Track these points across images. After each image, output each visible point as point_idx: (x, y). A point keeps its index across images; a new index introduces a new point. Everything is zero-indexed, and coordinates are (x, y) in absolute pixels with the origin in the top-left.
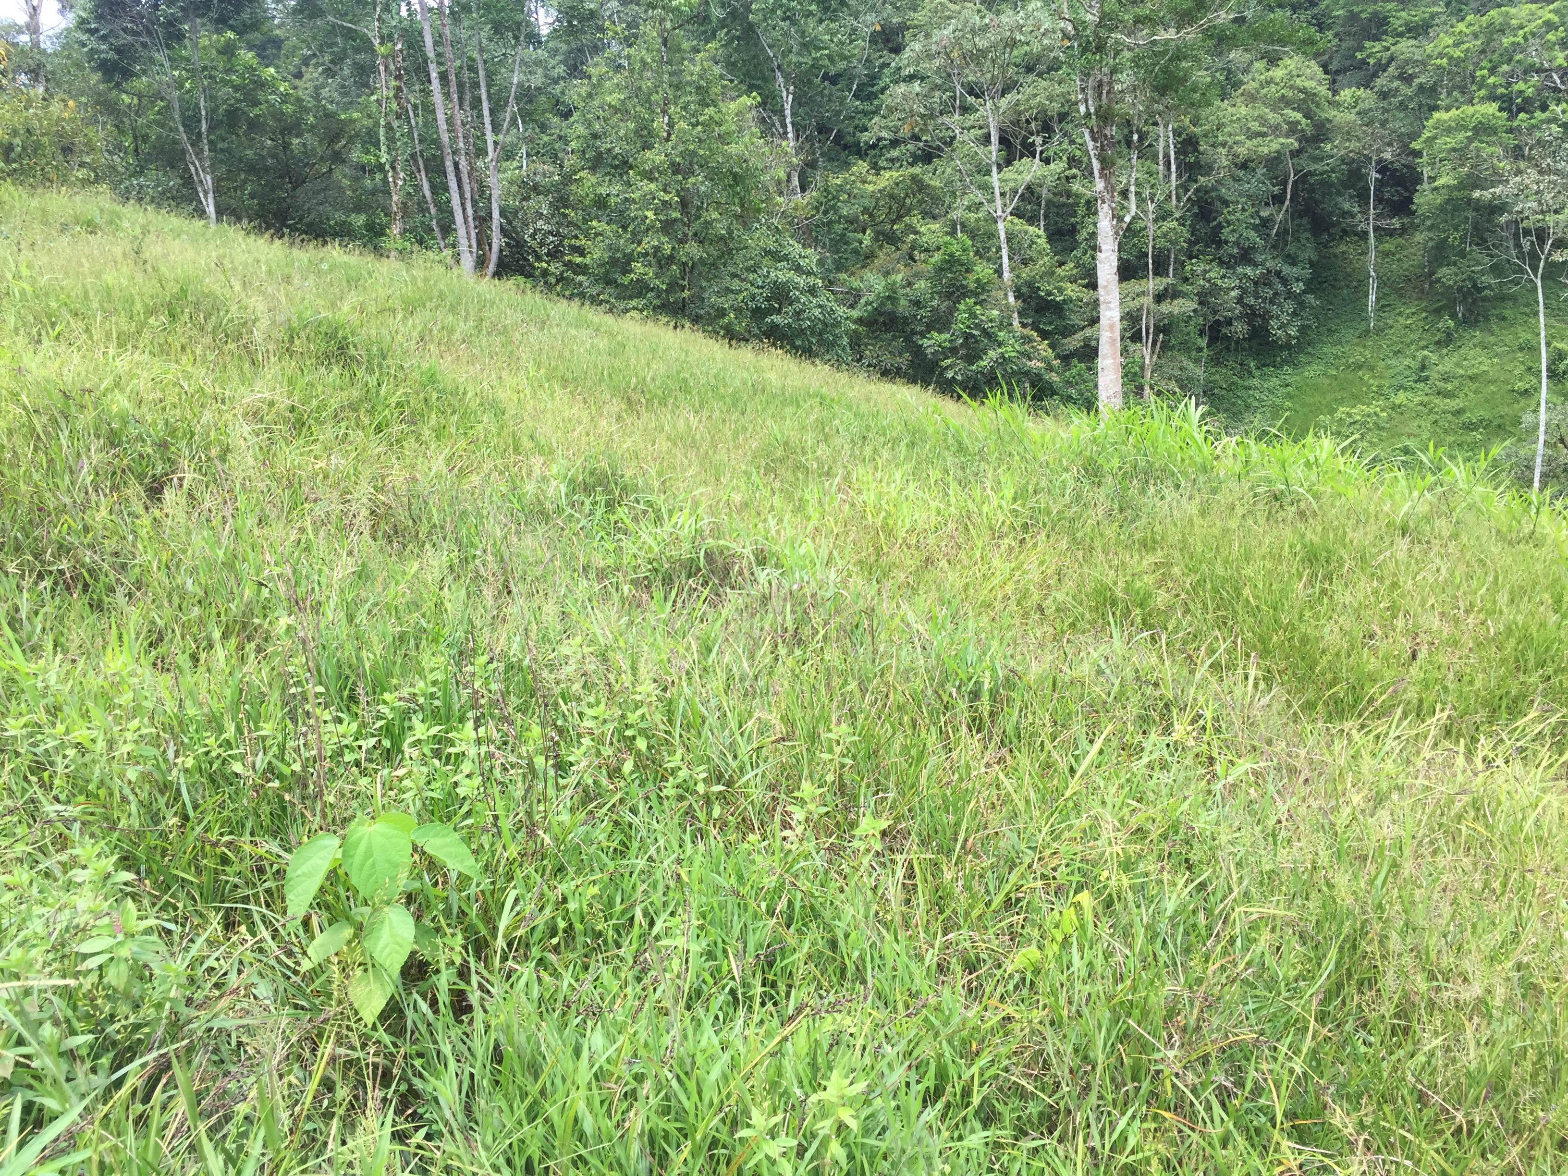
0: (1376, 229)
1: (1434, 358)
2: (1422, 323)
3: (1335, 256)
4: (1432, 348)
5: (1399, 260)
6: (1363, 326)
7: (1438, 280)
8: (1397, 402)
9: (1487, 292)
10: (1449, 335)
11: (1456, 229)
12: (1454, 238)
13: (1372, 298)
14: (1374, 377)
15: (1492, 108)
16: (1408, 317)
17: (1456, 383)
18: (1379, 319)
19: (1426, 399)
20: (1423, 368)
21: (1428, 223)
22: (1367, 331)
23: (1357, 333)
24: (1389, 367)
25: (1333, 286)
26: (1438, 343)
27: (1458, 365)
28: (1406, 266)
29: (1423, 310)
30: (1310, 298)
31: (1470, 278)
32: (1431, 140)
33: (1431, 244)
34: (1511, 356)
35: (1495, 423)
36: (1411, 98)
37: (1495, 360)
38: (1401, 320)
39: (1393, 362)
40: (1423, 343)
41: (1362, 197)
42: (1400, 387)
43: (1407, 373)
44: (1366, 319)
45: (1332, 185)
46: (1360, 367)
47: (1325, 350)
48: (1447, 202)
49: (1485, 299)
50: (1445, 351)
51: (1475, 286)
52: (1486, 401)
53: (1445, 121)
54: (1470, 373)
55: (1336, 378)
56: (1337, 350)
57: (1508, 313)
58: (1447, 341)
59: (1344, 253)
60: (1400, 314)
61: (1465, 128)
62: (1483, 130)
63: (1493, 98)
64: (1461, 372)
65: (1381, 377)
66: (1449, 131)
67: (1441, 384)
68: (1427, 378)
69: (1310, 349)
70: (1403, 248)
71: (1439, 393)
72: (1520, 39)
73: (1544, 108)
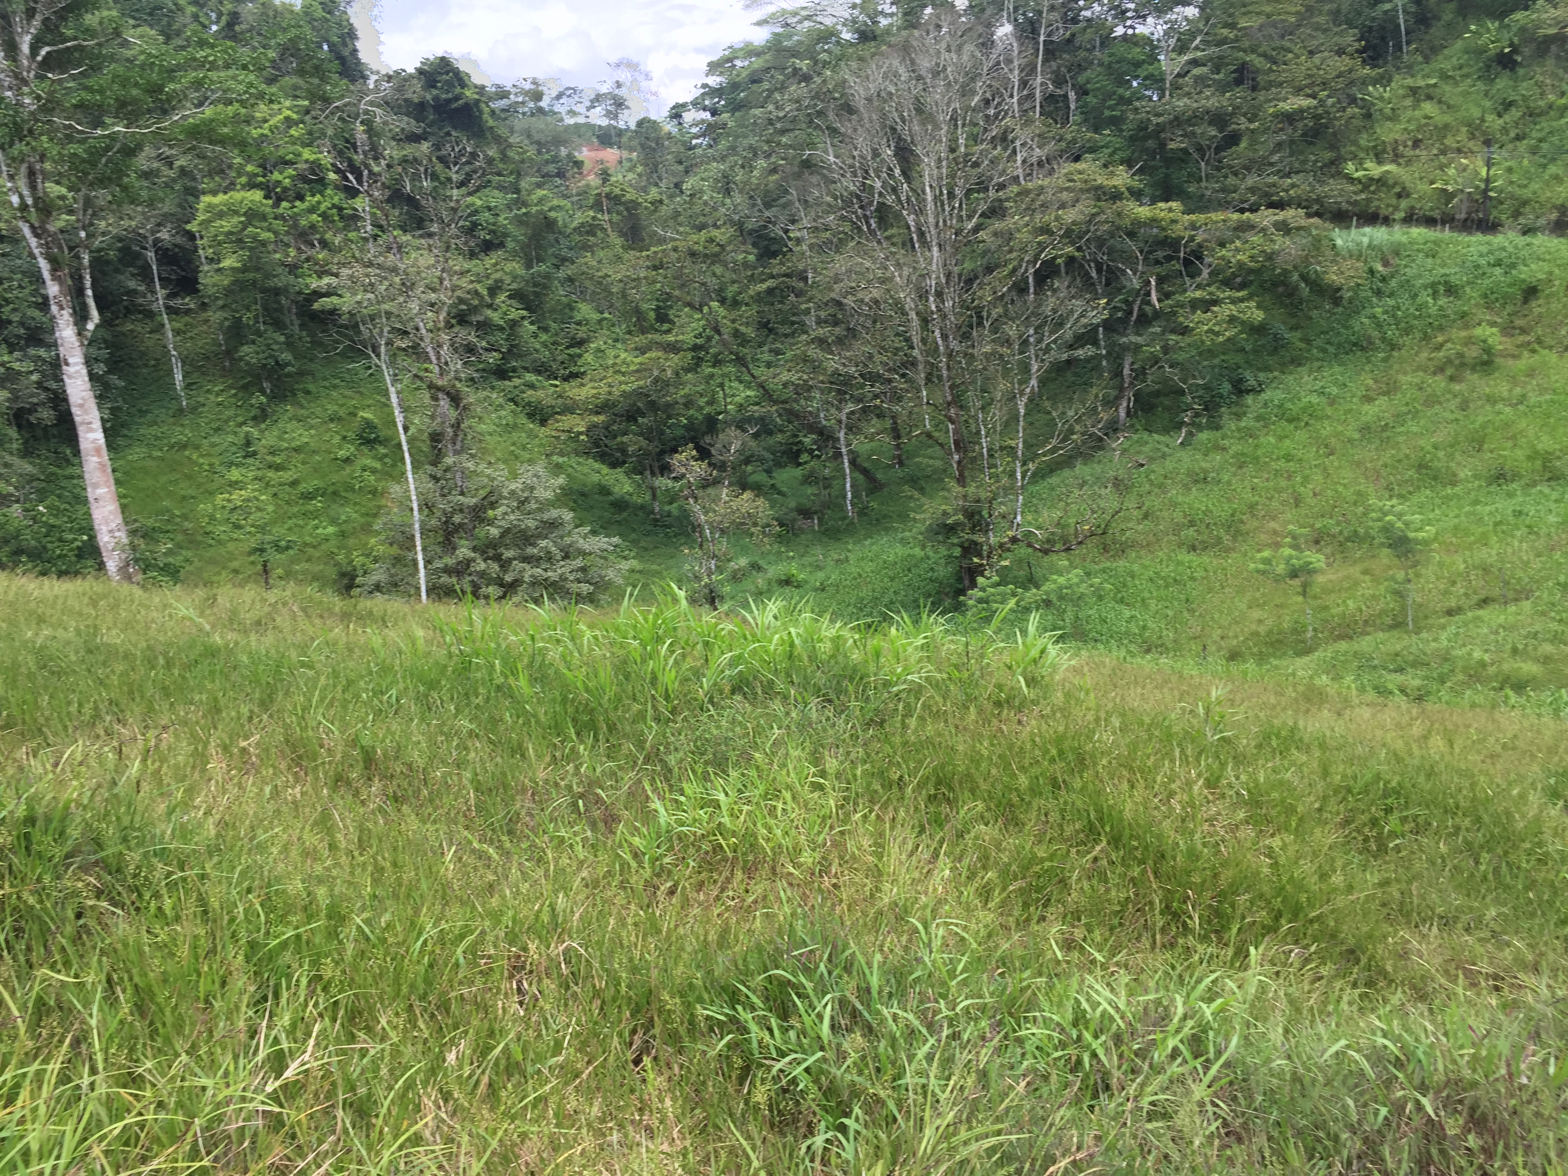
0: (167, 307)
1: (255, 433)
2: (233, 400)
3: (124, 334)
4: (251, 423)
5: (191, 338)
6: (174, 405)
7: (241, 359)
8: (234, 479)
9: (289, 369)
10: (263, 410)
11: (248, 310)
12: (247, 317)
13: (179, 377)
14: (202, 456)
15: (257, 195)
16: (218, 395)
17: (283, 456)
18: (189, 397)
19: (260, 473)
20: (248, 443)
21: (221, 303)
22: (181, 411)
23: (171, 412)
24: (213, 445)
25: (130, 366)
26: (254, 418)
27: (281, 439)
28: (200, 344)
29: (231, 387)
30: (114, 379)
31: (271, 356)
32: (206, 223)
33: (227, 324)
34: (325, 427)
35: (330, 490)
36: (174, 180)
37: (313, 432)
38: (212, 397)
39: (215, 439)
40: (240, 419)
41: (145, 274)
42: (231, 464)
43: (234, 449)
44: (177, 398)
45: (108, 262)
46: (184, 447)
47: (142, 431)
48: (234, 283)
49: (288, 375)
50: (263, 426)
51: (277, 363)
52: (316, 470)
53: (217, 205)
54: (293, 445)
55: (162, 459)
56: (154, 430)
57: (311, 387)
58: (261, 416)
59: (132, 331)
60: (208, 391)
61: (236, 213)
62: (253, 215)
63: (251, 186)
64: (286, 445)
65: (209, 455)
66: (221, 215)
67: (269, 458)
68: (254, 454)
69: (126, 432)
70: (192, 326)
71: (270, 467)
72: (266, 132)
73: (301, 198)
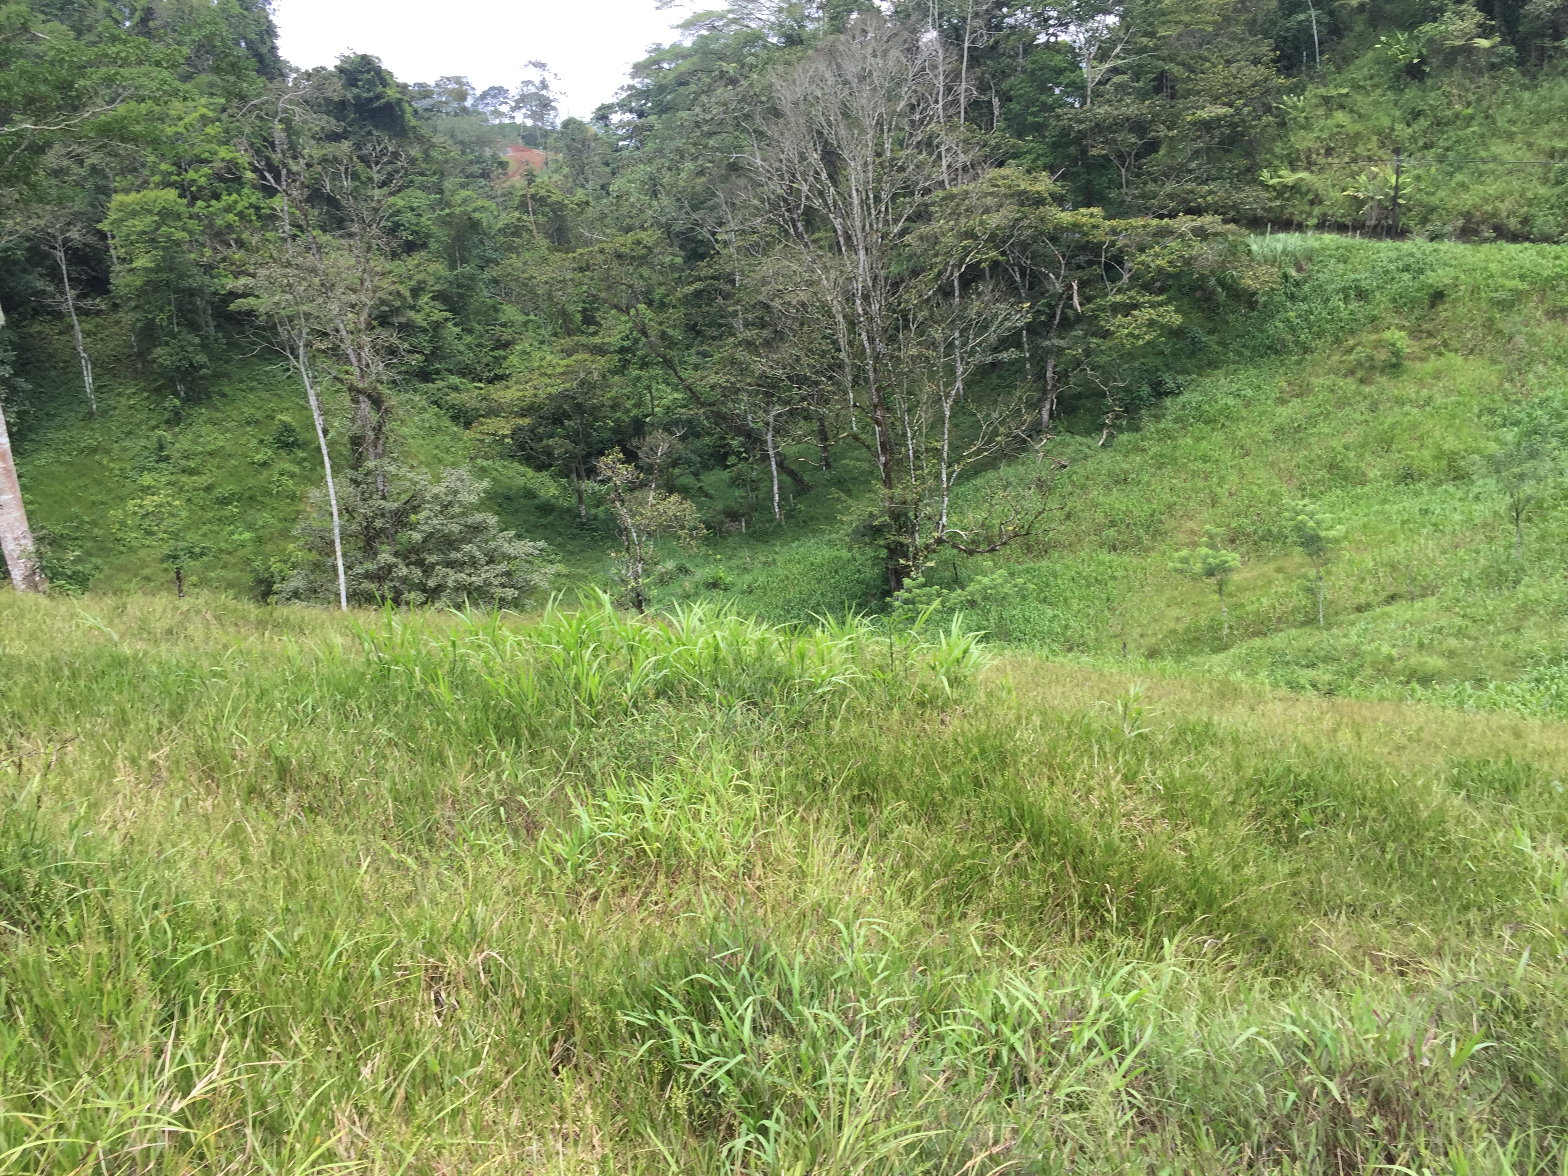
0: (77, 308)
1: (169, 436)
2: (146, 403)
3: (31, 336)
4: (162, 426)
5: (102, 340)
6: (84, 409)
7: (154, 361)
8: (146, 484)
9: (204, 371)
10: (177, 413)
11: (161, 311)
12: (160, 319)
13: (88, 379)
14: (112, 460)
15: (171, 194)
16: (129, 398)
17: (198, 460)
18: (100, 400)
19: (173, 478)
20: (161, 448)
21: (133, 304)
22: (91, 414)
23: (80, 416)
24: (125, 449)
25: (39, 369)
26: (168, 422)
27: (195, 442)
28: (111, 346)
29: (144, 389)
30: (20, 381)
31: (184, 358)
32: (118, 222)
33: (139, 325)
34: (241, 430)
35: (247, 495)
36: (85, 179)
37: (228, 435)
38: (123, 400)
39: (127, 443)
40: (153, 423)
41: (54, 274)
42: (143, 469)
43: (146, 453)
44: (86, 401)
45: (15, 262)
46: (95, 451)
47: (50, 436)
48: (147, 283)
49: (202, 378)
50: (177, 429)
51: (191, 365)
52: (231, 475)
53: (129, 205)
54: (208, 449)
55: (71, 464)
56: (62, 435)
57: (226, 389)
58: (175, 420)
59: (39, 332)
60: (119, 394)
61: (149, 212)
62: (166, 215)
63: (166, 184)
64: (200, 449)
65: (120, 459)
66: (134, 214)
67: (183, 462)
68: (168, 458)
69: (33, 436)
70: (103, 328)
71: (184, 471)
72: (181, 129)
73: (217, 197)
